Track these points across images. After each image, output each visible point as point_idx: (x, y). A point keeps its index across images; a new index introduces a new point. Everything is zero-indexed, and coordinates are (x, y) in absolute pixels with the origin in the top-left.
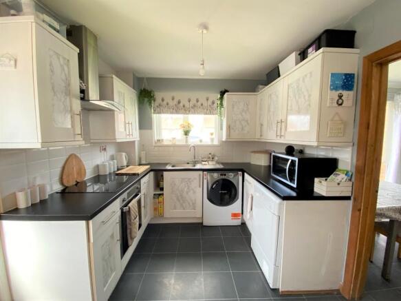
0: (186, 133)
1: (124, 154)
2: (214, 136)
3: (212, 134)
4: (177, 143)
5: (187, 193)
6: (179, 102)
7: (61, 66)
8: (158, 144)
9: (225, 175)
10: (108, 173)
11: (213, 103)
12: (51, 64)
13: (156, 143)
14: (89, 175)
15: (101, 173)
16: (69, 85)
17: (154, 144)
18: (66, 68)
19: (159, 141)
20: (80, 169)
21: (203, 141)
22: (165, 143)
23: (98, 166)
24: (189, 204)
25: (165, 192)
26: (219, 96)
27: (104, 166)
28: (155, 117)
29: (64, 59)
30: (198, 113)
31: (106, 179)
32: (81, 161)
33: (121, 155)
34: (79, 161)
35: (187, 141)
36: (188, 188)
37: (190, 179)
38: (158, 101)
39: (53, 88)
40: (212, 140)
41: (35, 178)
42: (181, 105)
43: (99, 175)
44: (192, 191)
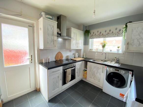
0: (104, 46)
1: (77, 53)
2: (119, 49)
3: (118, 47)
4: (99, 51)
5: (96, 73)
6: (101, 33)
7: (51, 28)
8: (91, 51)
9: (118, 71)
10: (70, 58)
11: (120, 30)
12: (48, 28)
13: (90, 50)
14: (64, 58)
15: (68, 58)
16: (53, 33)
17: (89, 51)
18: (53, 28)
19: (91, 49)
20: (61, 56)
21: (112, 50)
22: (93, 50)
23: (68, 56)
24: (97, 78)
25: (87, 70)
26: (125, 26)
27: (69, 56)
28: (90, 40)
29: (52, 26)
30: (110, 37)
31: (69, 60)
32: (62, 54)
33: (76, 54)
34: (61, 54)
35: (103, 50)
36: (97, 72)
37: (98, 68)
38: (92, 33)
39: (48, 34)
40: (118, 50)
41: (48, 57)
42: (101, 34)
43: (68, 59)
44: (99, 73)
